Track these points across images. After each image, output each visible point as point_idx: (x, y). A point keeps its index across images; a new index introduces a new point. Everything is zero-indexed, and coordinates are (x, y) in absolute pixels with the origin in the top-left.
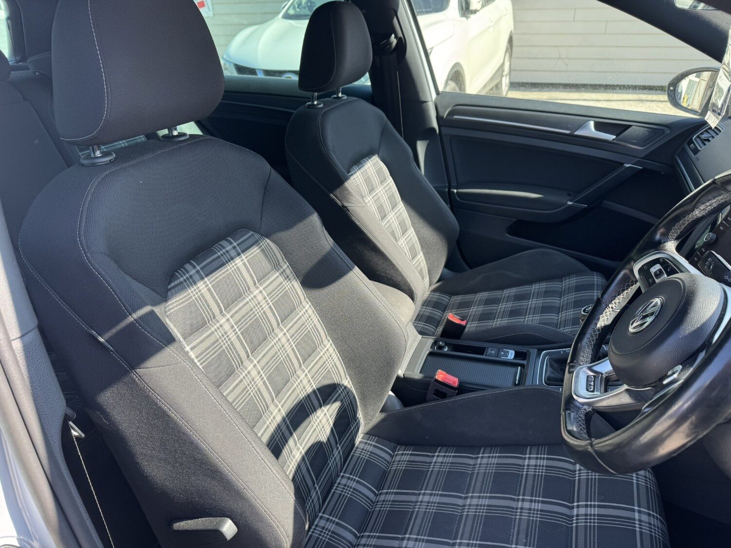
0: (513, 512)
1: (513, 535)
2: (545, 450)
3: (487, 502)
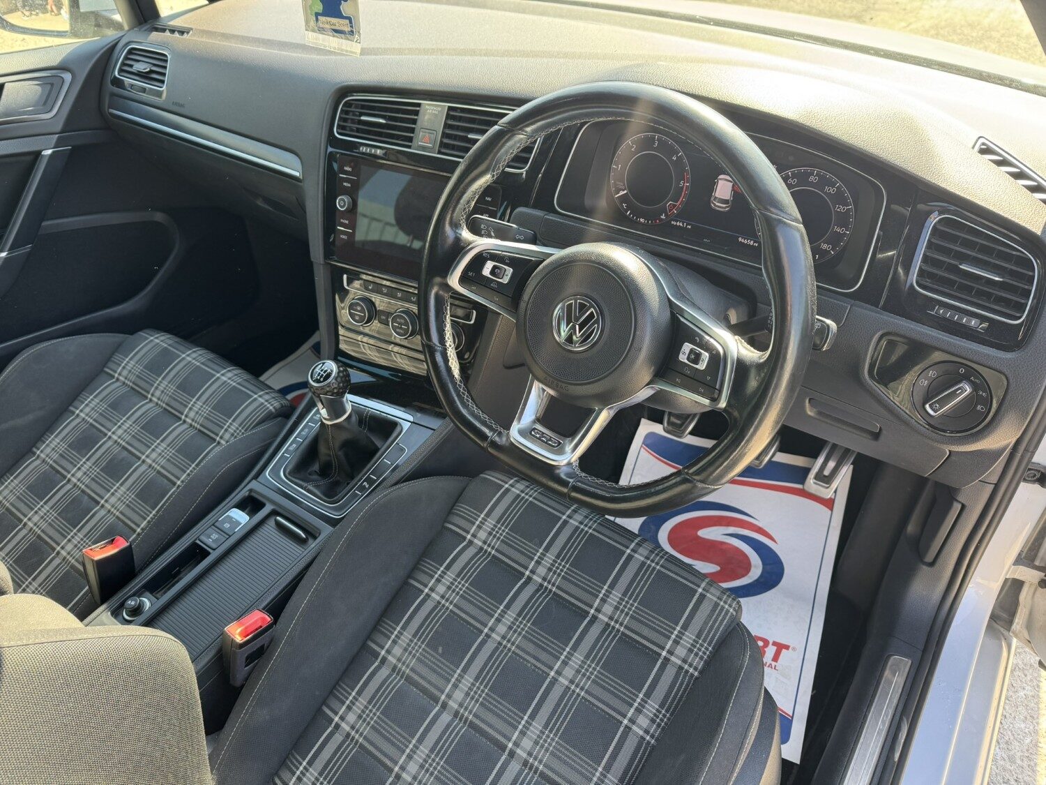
0: (502, 651)
1: (536, 666)
2: (429, 564)
3: (468, 679)
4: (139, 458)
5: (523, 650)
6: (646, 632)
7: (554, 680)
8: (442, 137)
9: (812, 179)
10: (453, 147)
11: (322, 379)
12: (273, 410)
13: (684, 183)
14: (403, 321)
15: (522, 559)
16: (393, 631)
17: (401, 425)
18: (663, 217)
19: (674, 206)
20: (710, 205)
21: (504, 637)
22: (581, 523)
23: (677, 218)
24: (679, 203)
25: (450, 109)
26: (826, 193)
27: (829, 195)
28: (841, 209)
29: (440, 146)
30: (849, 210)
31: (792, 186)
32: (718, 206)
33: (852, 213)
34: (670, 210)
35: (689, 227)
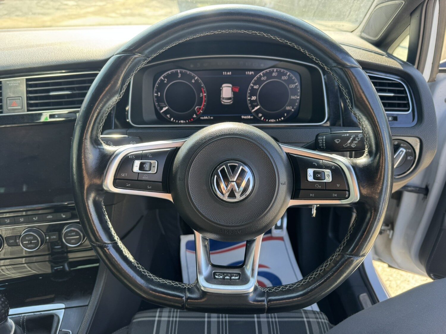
8: (27, 100)
9: (274, 74)
10: (36, 105)
13: (203, 94)
14: (32, 238)
17: (57, 315)
18: (195, 116)
19: (200, 108)
20: (221, 103)
22: (169, 317)
23: (204, 114)
24: (202, 106)
25: (27, 80)
26: (283, 80)
27: (285, 80)
28: (293, 86)
29: (28, 106)
30: (296, 86)
31: (264, 81)
32: (225, 102)
33: (299, 87)
34: (198, 112)
35: (212, 118)
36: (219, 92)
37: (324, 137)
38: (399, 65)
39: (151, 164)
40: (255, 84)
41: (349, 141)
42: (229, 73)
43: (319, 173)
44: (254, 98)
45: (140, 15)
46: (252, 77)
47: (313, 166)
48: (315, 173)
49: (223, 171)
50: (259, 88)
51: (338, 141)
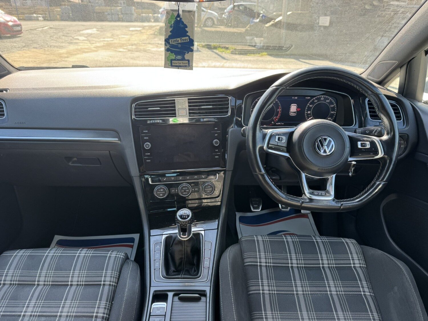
0: (307, 296)
1: (322, 294)
2: (253, 281)
3: (305, 313)
4: (56, 316)
5: (313, 291)
6: (342, 262)
7: (331, 294)
9: (322, 99)
11: (187, 217)
12: (123, 257)
13: (279, 110)
14: (186, 188)
15: (285, 261)
16: (262, 314)
17: (201, 234)
18: (273, 123)
19: (276, 118)
20: (290, 115)
21: (303, 291)
23: (278, 122)
24: (278, 116)
26: (327, 102)
27: (328, 103)
28: (332, 106)
30: (334, 106)
31: (316, 103)
32: (292, 114)
33: (336, 106)
34: (275, 120)
35: (283, 124)
36: (289, 108)
37: (360, 130)
38: (395, 95)
39: (282, 138)
40: (310, 104)
41: (374, 132)
42: (296, 98)
43: (364, 143)
44: (309, 112)
45: (145, 51)
46: (309, 100)
47: (361, 141)
48: (361, 144)
49: (320, 141)
50: (313, 106)
51: (368, 132)
